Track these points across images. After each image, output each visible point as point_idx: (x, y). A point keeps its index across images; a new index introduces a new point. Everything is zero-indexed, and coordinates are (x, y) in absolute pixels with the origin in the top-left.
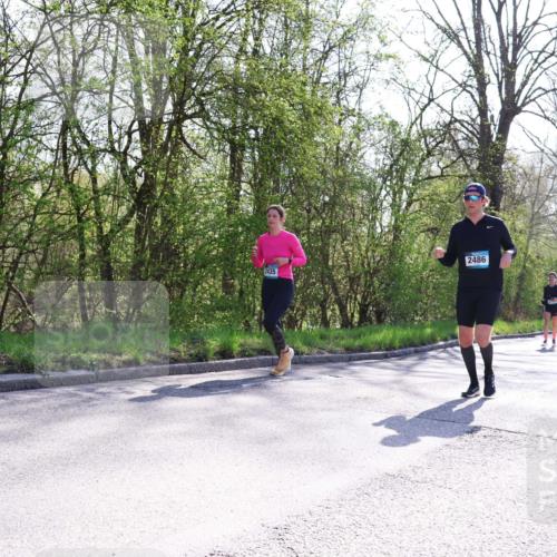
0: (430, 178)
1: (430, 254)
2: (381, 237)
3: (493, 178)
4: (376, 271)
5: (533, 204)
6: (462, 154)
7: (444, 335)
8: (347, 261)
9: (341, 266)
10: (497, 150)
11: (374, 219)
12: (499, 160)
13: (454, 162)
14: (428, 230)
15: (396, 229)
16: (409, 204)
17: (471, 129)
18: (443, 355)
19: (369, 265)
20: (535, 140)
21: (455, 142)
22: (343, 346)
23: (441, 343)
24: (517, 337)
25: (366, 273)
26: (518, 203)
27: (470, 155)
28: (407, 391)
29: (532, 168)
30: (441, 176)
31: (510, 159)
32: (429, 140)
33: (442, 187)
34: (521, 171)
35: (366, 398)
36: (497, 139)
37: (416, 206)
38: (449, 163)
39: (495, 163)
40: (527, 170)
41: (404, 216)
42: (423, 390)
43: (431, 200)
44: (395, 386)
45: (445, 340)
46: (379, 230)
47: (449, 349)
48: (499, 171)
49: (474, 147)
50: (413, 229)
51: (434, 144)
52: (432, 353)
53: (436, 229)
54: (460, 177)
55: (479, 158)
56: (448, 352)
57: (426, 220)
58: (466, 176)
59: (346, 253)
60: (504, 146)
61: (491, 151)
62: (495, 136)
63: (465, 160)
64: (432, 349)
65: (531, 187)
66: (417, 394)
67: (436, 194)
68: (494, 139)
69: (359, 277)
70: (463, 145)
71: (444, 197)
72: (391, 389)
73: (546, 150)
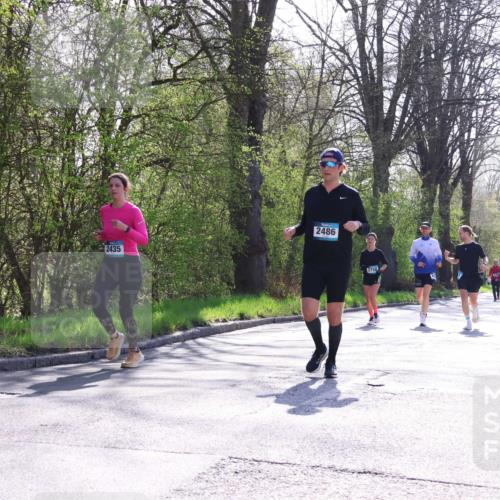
0: (157, 82)
1: (159, 199)
2: (83, 174)
3: (250, 84)
4: (76, 226)
5: (312, 123)
6: (205, 46)
7: (182, 320)
8: (30, 211)
9: (20, 219)
10: (257, 41)
11: (71, 145)
12: (260, 56)
13: (192, 58)
14: (155, 163)
15: (106, 161)
16: (125, 123)
17: (219, 8)
18: (180, 351)
19: (65, 216)
20: (315, 27)
21: (195, 28)
22: (23, 345)
23: (178, 334)
24: (290, 320)
25: (61, 229)
26: (289, 120)
27: (216, 48)
28: (121, 410)
29: (310, 69)
30: (174, 80)
31: (276, 56)
32: (155, 23)
33: (175, 96)
34: (293, 73)
35: (56, 425)
36: (257, 24)
37: (135, 126)
38: (185, 60)
39: (254, 61)
40: (302, 73)
41: (118, 141)
42: (146, 407)
43: (159, 116)
44: (102, 402)
45: (184, 328)
46: (79, 163)
47: (190, 342)
48: (261, 73)
49: (223, 35)
50: (132, 161)
51: (161, 29)
52: (163, 349)
53: (167, 160)
54: (203, 82)
55: (230, 54)
56: (188, 348)
57: (152, 148)
58: (212, 80)
59: (28, 198)
60: (268, 35)
61: (248, 43)
62: (254, 19)
63: (209, 56)
64: (163, 344)
65: (307, 97)
66: (136, 414)
67: (167, 107)
68: (253, 24)
69: (49, 237)
70: (207, 31)
71: (179, 113)
72: (96, 408)
73: (330, 43)
